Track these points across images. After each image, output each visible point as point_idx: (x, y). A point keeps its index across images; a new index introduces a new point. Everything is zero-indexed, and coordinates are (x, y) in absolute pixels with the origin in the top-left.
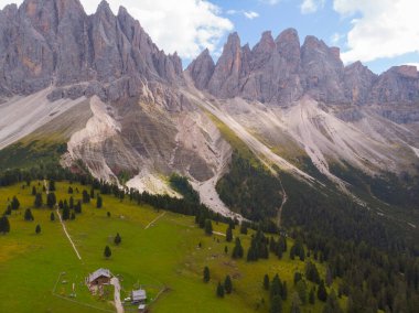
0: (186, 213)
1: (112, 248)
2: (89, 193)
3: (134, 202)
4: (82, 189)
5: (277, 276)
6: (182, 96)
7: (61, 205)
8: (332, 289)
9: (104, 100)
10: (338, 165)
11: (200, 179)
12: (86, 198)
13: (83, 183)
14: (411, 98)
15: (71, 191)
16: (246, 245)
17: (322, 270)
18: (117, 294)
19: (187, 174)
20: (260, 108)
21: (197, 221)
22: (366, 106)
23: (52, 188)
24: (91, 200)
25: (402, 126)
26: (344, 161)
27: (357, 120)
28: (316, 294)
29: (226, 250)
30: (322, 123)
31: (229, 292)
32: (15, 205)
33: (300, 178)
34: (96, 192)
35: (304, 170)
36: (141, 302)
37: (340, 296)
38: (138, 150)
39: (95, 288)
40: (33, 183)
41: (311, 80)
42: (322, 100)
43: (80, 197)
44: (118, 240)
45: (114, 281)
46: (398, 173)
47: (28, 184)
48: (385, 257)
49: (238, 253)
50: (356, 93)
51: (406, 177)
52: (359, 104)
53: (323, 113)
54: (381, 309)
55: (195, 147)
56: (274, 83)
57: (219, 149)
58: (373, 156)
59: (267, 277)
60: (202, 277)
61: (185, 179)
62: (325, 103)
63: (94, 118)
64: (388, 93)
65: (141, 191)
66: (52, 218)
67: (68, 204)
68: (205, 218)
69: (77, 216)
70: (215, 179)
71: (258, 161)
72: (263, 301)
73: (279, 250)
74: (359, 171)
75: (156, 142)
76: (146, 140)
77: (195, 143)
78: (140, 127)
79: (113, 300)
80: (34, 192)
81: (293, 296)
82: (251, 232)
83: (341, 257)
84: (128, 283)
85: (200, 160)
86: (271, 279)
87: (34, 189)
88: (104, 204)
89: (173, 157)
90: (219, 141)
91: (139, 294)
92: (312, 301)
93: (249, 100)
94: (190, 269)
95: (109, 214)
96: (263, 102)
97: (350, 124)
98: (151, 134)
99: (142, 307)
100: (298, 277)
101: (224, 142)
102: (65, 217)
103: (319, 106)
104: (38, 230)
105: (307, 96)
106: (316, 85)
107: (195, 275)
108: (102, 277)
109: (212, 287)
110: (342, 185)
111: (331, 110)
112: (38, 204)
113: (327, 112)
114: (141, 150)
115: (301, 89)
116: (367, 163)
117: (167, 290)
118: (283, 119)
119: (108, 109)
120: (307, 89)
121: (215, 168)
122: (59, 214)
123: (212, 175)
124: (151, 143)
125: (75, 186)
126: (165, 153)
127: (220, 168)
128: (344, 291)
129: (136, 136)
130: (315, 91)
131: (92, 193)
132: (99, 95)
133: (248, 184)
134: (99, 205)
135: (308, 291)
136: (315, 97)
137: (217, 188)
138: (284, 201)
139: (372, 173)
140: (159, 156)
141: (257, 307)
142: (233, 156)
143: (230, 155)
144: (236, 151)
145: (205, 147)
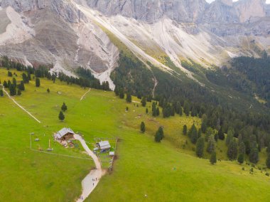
3: (63, 82)
4: (19, 73)
5: (193, 126)
6: (79, 11)
7: (6, 85)
9: (18, 11)
10: (186, 62)
11: (98, 71)
12: (26, 80)
14: (227, 20)
15: (10, 75)
19: (88, 68)
20: (134, 23)
22: (201, 24)
25: (221, 38)
26: (189, 59)
27: (196, 34)
29: (147, 111)
30: (175, 34)
33: (164, 70)
34: (32, 76)
35: (166, 65)
36: (107, 149)
38: (51, 50)
41: (168, 5)
42: (175, 19)
43: (19, 79)
44: (64, 108)
45: (77, 137)
46: (221, 67)
50: (195, 15)
51: (225, 69)
52: (197, 22)
53: (175, 28)
55: (92, 49)
56: (144, 5)
57: (110, 50)
58: (207, 56)
59: (185, 127)
60: (139, 130)
61: (88, 70)
62: (177, 21)
63: (12, 24)
64: (214, 16)
67: (12, 83)
69: (22, 93)
70: (110, 70)
71: (137, 59)
74: (199, 66)
75: (63, 44)
76: (55, 43)
77: (92, 46)
78: (50, 33)
79: (84, 150)
84: (88, 137)
85: (97, 58)
88: (41, 84)
89: (77, 56)
90: (109, 45)
91: (105, 144)
93: (127, 16)
94: (126, 125)
95: (48, 90)
96: (136, 18)
97: (192, 36)
98: (60, 38)
99: (112, 153)
101: (113, 46)
102: (13, 93)
103: (173, 23)
105: (165, 16)
106: (171, 8)
107: (133, 129)
108: (68, 134)
110: (190, 74)
111: (180, 26)
113: (178, 27)
114: (53, 50)
115: (162, 11)
116: (203, 60)
117: (119, 140)
118: (150, 31)
119: (22, 18)
120: (165, 11)
121: (109, 64)
122: (5, 91)
123: (107, 68)
124: (60, 45)
125: (13, 71)
126: (71, 52)
127: (111, 64)
129: (47, 39)
130: (171, 13)
131: (29, 76)
132: (13, 6)
133: (132, 74)
134: (38, 85)
136: (170, 17)
137: (111, 77)
138: (156, 84)
139: (207, 67)
140: (66, 55)
141: (184, 147)
142: (120, 55)
143: (118, 55)
144: (122, 52)
145: (100, 49)
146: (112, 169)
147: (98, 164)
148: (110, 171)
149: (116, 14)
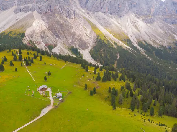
0: (77, 63)
1: (47, 77)
2: (36, 54)
3: (55, 58)
4: (33, 52)
5: (114, 87)
6: (75, 11)
7: (25, 60)
8: (135, 92)
9: (40, 13)
10: (142, 43)
11: (83, 49)
12: (35, 57)
13: (33, 50)
15: (28, 54)
16: (102, 75)
17: (132, 85)
18: (50, 94)
19: (78, 47)
20: (109, 17)
21: (82, 66)
22: (156, 16)
23: (20, 52)
24: (37, 57)
25: (171, 26)
26: (144, 41)
27: (152, 23)
28: (129, 94)
29: (94, 77)
30: (136, 24)
31: (95, 94)
32: (5, 59)
33: (125, 48)
34: (39, 54)
35: (127, 45)
36: (60, 97)
37: (138, 95)
39: (42, 92)
40: (12, 50)
41: (133, 4)
42: (137, 13)
43: (32, 56)
44: (49, 74)
45: (49, 90)
46: (167, 46)
47: (10, 51)
48: (158, 80)
49: (98, 79)
50: (153, 10)
51: (170, 48)
52: (154, 15)
53: (137, 19)
54: (154, 99)
55: (80, 35)
56: (117, 5)
57: (91, 35)
58: (157, 39)
59: (110, 88)
60: (84, 88)
61: (77, 48)
62: (139, 15)
63: (36, 21)
64: (167, 10)
65: (58, 54)
66: (22, 65)
67: (28, 59)
68: (85, 65)
69: (32, 64)
70: (90, 48)
71: (108, 41)
72: (108, 97)
73: (115, 77)
74: (150, 45)
75: (63, 32)
76: (59, 31)
77: (81, 33)
78: (57, 25)
79: (49, 97)
80: (13, 54)
81: (120, 95)
82: (104, 70)
83: (140, 80)
84: (54, 90)
85: (83, 41)
86: (111, 89)
87: (13, 53)
88: (43, 59)
89: (71, 39)
90: (91, 32)
91: (59, 95)
92: (127, 97)
93: (105, 13)
94: (79, 85)
95: (45, 63)
96: (111, 14)
97: (149, 24)
98: (62, 28)
99: (60, 99)
100: (122, 88)
101: (93, 33)
102: (27, 64)
103: (136, 16)
104: (16, 70)
105: (130, 11)
106: (135, 6)
107: (81, 87)
108: (44, 88)
109: (88, 91)
110: (143, 51)
111: (140, 18)
112: (15, 59)
114: (57, 36)
115: (128, 8)
116: (154, 42)
117: (70, 93)
118: (119, 22)
119: (42, 17)
120: (131, 8)
121: (90, 44)
122: (24, 63)
123: (88, 47)
124: (61, 32)
125: (30, 52)
126: (67, 37)
128: (140, 93)
129: (54, 29)
130: (135, 9)
131: (37, 54)
132: (37, 11)
133: (103, 51)
134: (41, 60)
135: (126, 93)
136: (134, 12)
137: (90, 52)
138: (118, 58)
139: (156, 46)
140: (65, 38)
141: (106, 99)
142: (97, 39)
143: (96, 39)
144: (99, 36)
145: (85, 35)
146: (57, 107)
147: (52, 104)
148: (56, 107)
149: (98, 12)
